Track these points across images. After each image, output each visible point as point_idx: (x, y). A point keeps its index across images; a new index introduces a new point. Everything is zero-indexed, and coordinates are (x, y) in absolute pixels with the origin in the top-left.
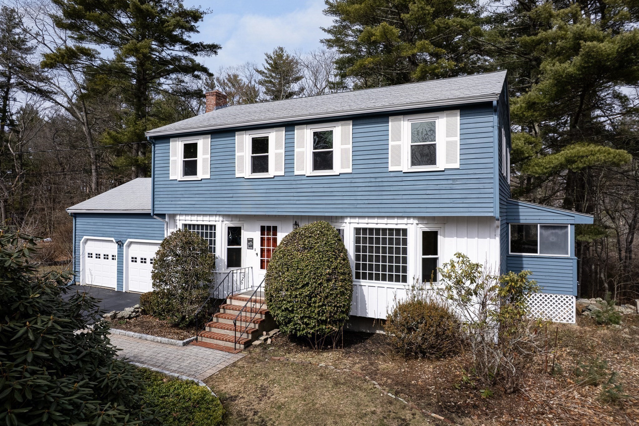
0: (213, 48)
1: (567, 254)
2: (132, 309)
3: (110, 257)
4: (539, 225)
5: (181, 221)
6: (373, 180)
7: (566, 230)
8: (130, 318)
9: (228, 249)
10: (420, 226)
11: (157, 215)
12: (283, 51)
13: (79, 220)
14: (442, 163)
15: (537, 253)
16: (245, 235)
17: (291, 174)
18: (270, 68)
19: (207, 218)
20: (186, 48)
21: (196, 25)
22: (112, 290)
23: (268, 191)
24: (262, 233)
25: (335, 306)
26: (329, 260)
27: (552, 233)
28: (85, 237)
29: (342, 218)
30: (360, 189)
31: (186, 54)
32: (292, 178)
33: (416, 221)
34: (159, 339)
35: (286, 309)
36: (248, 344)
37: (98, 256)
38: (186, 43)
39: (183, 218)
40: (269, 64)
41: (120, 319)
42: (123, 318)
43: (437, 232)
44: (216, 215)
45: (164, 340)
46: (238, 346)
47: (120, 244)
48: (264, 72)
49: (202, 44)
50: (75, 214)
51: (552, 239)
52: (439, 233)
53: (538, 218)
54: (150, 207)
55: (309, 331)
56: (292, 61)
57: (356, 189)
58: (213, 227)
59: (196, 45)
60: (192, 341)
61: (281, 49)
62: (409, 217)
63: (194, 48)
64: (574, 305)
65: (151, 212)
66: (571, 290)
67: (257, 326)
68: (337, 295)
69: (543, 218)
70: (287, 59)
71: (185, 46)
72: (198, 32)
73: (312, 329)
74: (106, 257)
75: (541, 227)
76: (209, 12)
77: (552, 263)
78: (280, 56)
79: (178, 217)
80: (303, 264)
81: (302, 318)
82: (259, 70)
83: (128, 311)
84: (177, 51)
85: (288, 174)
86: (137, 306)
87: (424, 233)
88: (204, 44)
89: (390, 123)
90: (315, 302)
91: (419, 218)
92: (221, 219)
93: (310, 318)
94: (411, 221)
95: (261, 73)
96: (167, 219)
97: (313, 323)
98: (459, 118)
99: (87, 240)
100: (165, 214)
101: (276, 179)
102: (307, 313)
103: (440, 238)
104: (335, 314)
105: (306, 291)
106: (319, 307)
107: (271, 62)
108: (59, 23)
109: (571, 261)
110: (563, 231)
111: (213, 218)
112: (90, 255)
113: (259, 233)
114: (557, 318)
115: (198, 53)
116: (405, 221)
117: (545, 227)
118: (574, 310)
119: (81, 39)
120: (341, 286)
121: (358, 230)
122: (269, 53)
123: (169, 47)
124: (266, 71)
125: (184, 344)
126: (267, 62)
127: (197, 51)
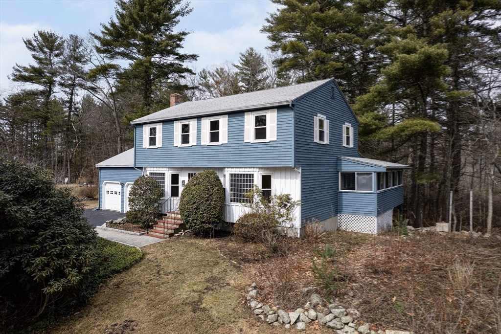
0: (194, 57)
1: (372, 190)
2: (122, 219)
3: (118, 193)
4: (356, 173)
5: (149, 171)
6: (237, 147)
7: (371, 175)
8: (120, 224)
9: (172, 186)
10: (260, 172)
11: (137, 168)
12: (253, 50)
13: (102, 171)
14: (268, 139)
15: (355, 190)
16: (181, 179)
17: (199, 144)
18: (244, 63)
19: (161, 169)
20: (176, 58)
21: (181, 43)
22: (119, 212)
23: (189, 154)
24: (189, 178)
25: (210, 214)
26: (208, 190)
27: (363, 178)
28: (105, 181)
29: (225, 168)
30: (231, 152)
31: (176, 62)
32: (200, 147)
33: (258, 170)
34: (129, 232)
35: (186, 215)
36: (171, 235)
37: (112, 192)
38: (178, 54)
39: (149, 169)
40: (243, 60)
41: (114, 224)
42: (116, 223)
43: (270, 176)
44: (165, 167)
45: (132, 232)
46: (166, 236)
47: (123, 185)
48: (239, 67)
49: (186, 55)
50: (100, 168)
51: (364, 181)
52: (272, 177)
53: (355, 168)
54: (133, 163)
55: (197, 227)
56: (259, 57)
57: (229, 152)
58: (164, 174)
59: (183, 56)
60: (145, 233)
61: (252, 49)
62: (254, 168)
63: (182, 58)
64: (376, 222)
65: (133, 166)
66: (373, 213)
67: (178, 227)
68: (211, 208)
69: (357, 168)
70: (255, 56)
71: (176, 57)
72: (183, 47)
73: (198, 225)
74: (116, 193)
75: (357, 173)
76: (192, 32)
77: (363, 196)
78: (251, 54)
79: (147, 169)
80: (194, 192)
81: (193, 220)
82: (236, 65)
83: (119, 220)
84: (170, 59)
85: (198, 144)
86: (125, 218)
87: (263, 176)
88: (188, 55)
89: (246, 116)
90: (199, 212)
91: (259, 168)
92: (168, 169)
93: (197, 220)
94: (255, 169)
95: (237, 67)
96: (143, 170)
97: (198, 222)
98: (276, 113)
99: (106, 183)
100: (142, 168)
101: (193, 147)
102: (196, 217)
103: (272, 179)
104: (210, 218)
105: (195, 206)
106: (201, 214)
107: (244, 59)
108: (98, 50)
109: (373, 195)
110: (370, 176)
111: (164, 169)
112: (108, 192)
113: (188, 177)
114: (366, 230)
115: (184, 60)
116: (252, 169)
117: (359, 174)
118: (376, 225)
119: (112, 57)
120: (214, 204)
121: (232, 175)
122: (242, 53)
123: (165, 58)
124: (241, 66)
125: (140, 235)
126: (241, 59)
127: (184, 59)
